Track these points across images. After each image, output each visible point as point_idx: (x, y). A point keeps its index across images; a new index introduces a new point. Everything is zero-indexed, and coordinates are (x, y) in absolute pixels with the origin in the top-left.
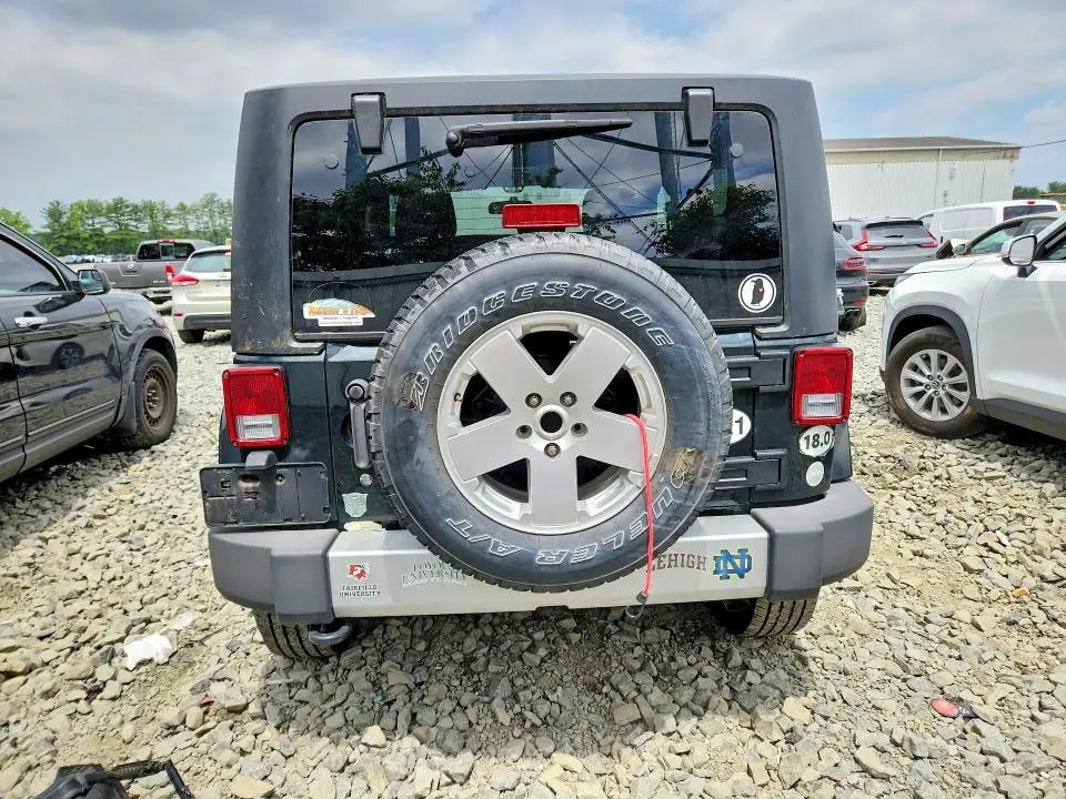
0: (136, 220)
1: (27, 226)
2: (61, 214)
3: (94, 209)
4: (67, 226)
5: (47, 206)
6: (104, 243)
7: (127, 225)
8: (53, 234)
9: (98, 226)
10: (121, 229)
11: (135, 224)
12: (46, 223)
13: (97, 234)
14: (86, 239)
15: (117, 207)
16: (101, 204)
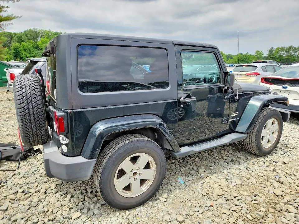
0: (294, 52)
1: (263, 55)
2: (272, 51)
3: (283, 49)
4: (273, 55)
5: (269, 49)
6: (282, 59)
7: (291, 54)
8: (269, 57)
9: (282, 54)
10: (289, 55)
11: (293, 53)
12: (268, 54)
13: (281, 56)
14: (277, 58)
15: (290, 48)
16: (285, 48)
